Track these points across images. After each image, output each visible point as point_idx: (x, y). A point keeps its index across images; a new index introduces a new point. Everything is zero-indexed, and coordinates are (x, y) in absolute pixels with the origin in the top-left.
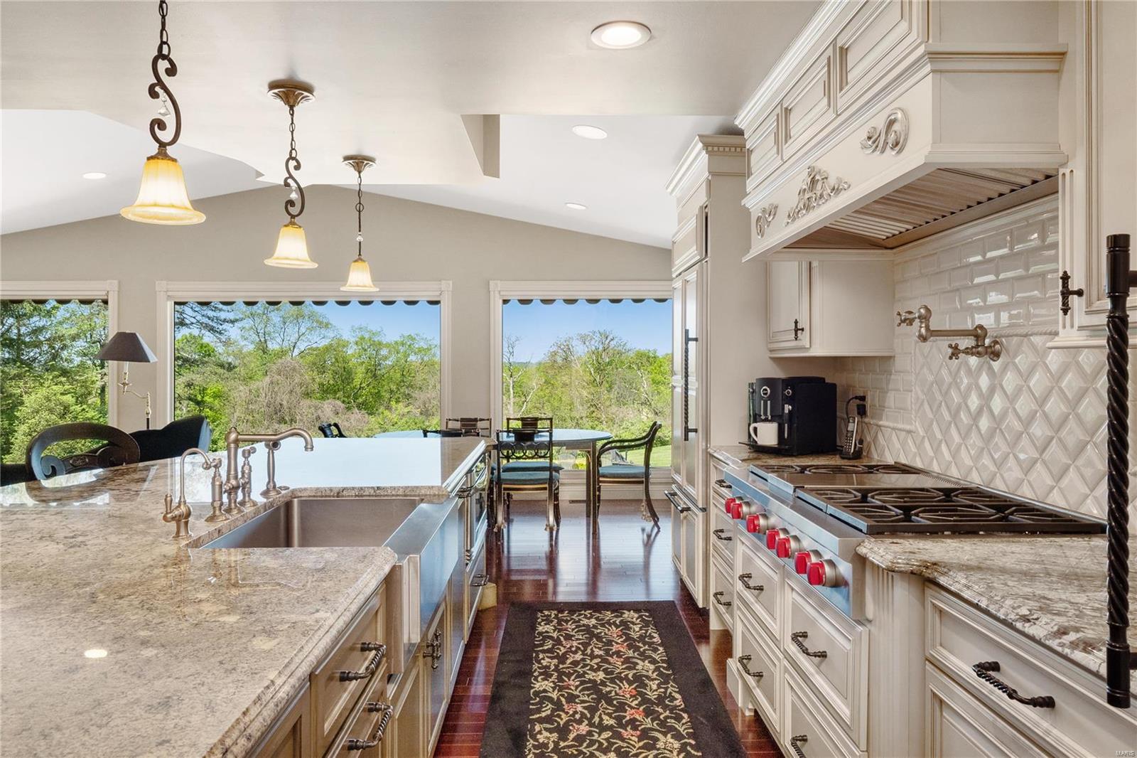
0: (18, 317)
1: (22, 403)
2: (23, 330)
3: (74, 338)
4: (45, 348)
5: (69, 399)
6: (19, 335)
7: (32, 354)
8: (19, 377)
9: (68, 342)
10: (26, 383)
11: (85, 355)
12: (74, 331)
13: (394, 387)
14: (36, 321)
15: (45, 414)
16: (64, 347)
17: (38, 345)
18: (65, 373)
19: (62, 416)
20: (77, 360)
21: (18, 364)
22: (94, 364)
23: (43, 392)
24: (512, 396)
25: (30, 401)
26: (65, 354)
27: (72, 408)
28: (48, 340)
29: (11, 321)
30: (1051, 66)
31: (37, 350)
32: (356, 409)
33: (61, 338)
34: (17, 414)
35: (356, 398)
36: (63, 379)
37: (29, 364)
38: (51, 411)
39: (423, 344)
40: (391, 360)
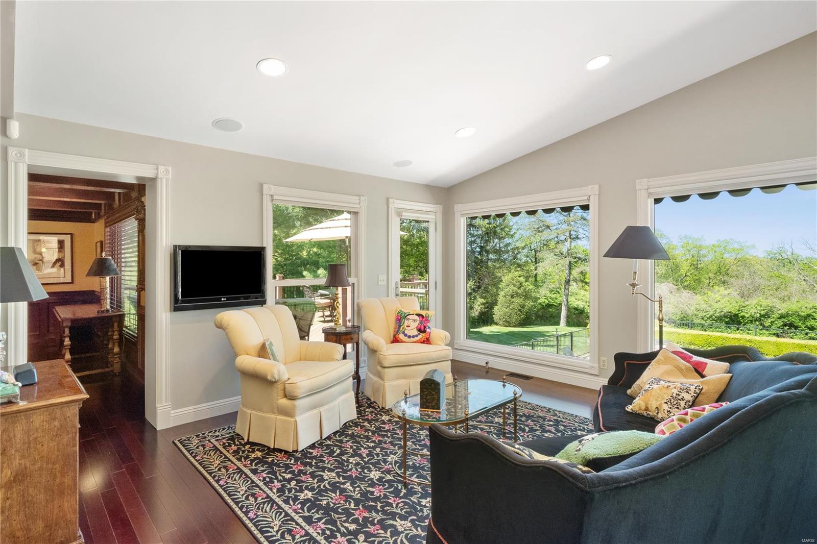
0: (500, 239)
1: (501, 281)
2: (501, 245)
3: (523, 249)
4: (511, 253)
5: (522, 279)
6: (500, 247)
7: (505, 256)
8: (500, 267)
9: (520, 250)
10: (503, 271)
11: (528, 257)
12: (523, 245)
13: (711, 275)
14: (507, 240)
15: (512, 287)
16: (519, 253)
17: (507, 252)
18: (519, 266)
19: (519, 288)
20: (524, 259)
21: (500, 261)
22: (532, 261)
23: (511, 275)
25: (506, 279)
26: (519, 256)
27: (523, 284)
28: (512, 249)
29: (496, 241)
31: (507, 255)
32: (682, 289)
33: (517, 248)
34: (500, 286)
35: (682, 282)
36: (518, 269)
37: (504, 261)
38: (514, 285)
39: (736, 246)
40: (710, 257)
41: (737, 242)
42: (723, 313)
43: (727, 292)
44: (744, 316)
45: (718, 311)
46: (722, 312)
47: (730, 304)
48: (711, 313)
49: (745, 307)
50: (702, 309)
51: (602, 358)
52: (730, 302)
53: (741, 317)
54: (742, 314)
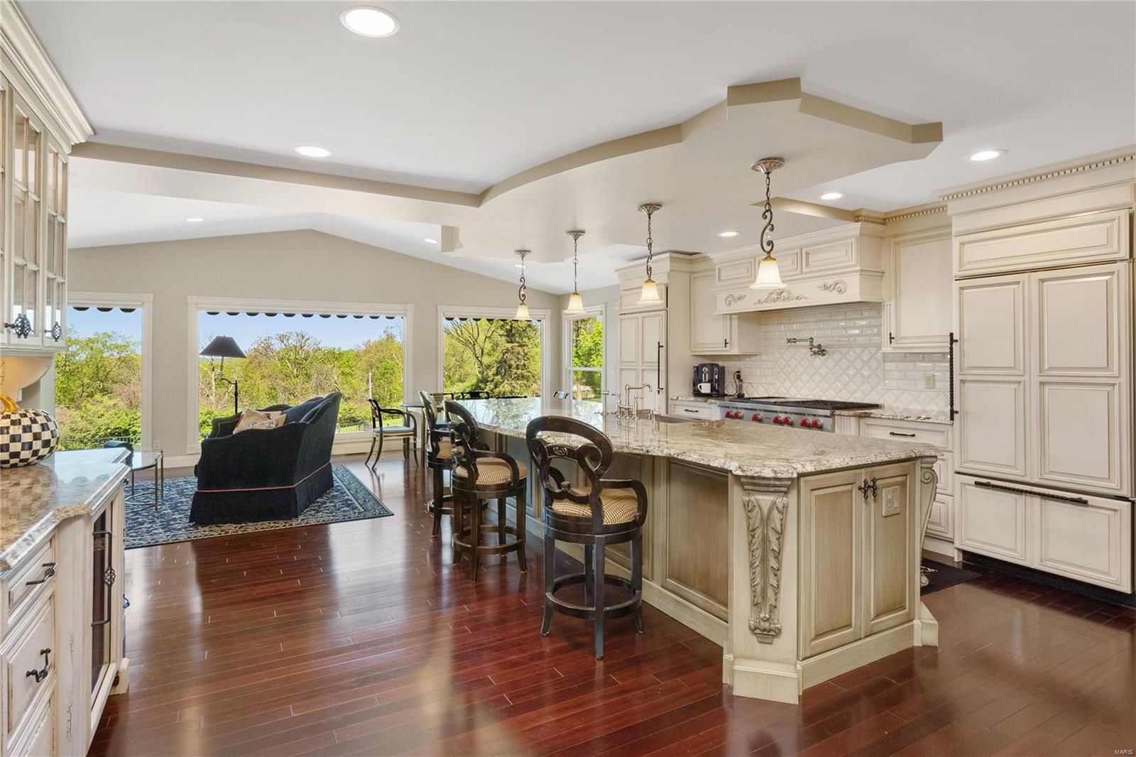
24: (213, 388)
30: (880, 274)
39: (119, 342)
40: (83, 357)
41: (120, 337)
42: (109, 430)
43: (111, 403)
44: (136, 431)
45: (103, 428)
46: (107, 429)
47: (118, 418)
48: (93, 432)
49: (136, 419)
50: (79, 428)
51: (156, 441)
52: (118, 415)
53: (133, 432)
54: (133, 429)
